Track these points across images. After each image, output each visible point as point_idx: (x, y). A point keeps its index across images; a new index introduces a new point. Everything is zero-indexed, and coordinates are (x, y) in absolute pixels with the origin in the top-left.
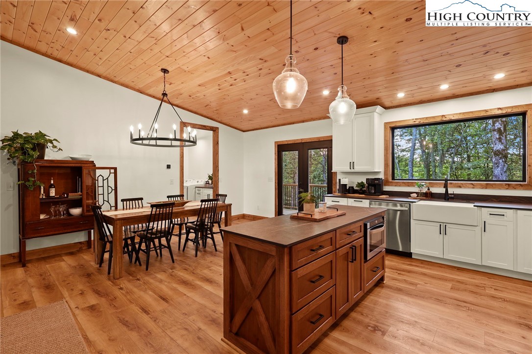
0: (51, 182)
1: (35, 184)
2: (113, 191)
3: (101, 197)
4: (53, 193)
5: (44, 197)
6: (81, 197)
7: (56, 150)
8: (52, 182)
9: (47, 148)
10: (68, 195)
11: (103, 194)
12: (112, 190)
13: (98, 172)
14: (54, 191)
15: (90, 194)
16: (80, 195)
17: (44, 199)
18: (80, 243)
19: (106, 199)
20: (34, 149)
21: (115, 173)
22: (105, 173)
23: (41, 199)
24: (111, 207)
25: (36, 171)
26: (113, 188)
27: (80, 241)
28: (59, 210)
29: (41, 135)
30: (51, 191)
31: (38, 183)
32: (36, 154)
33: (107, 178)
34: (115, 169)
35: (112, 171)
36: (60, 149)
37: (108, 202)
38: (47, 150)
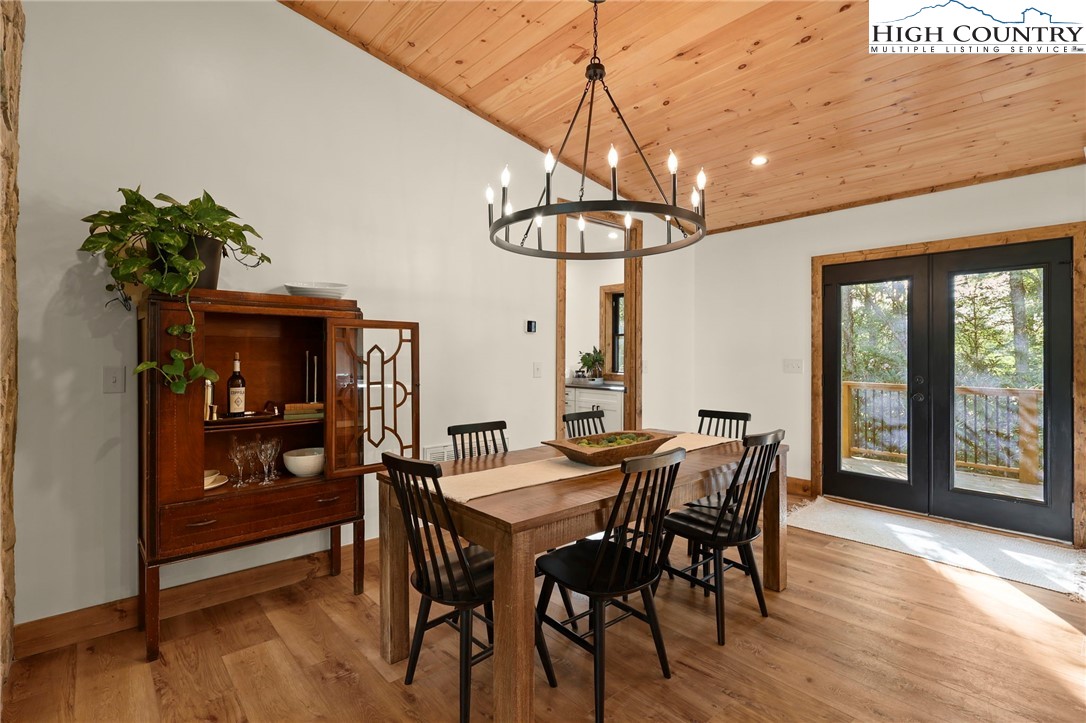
0: (233, 366)
1: (191, 372)
2: (409, 397)
3: (376, 415)
4: (238, 402)
5: (215, 418)
6: (321, 415)
7: (252, 260)
8: (237, 368)
9: (225, 254)
10: (284, 408)
11: (382, 408)
12: (406, 394)
13: (370, 337)
14: (242, 397)
15: (348, 405)
16: (319, 411)
17: (215, 423)
18: (309, 557)
19: (389, 423)
20: (187, 253)
21: (415, 341)
22: (387, 339)
23: (207, 423)
24: (403, 448)
25: (192, 329)
26: (409, 390)
27: (309, 552)
28: (256, 458)
29: (206, 207)
30: (233, 398)
31: (200, 368)
32: (194, 270)
33: (394, 358)
34: (414, 327)
35: (407, 334)
36: (264, 258)
37: (394, 432)
38: (223, 261)
